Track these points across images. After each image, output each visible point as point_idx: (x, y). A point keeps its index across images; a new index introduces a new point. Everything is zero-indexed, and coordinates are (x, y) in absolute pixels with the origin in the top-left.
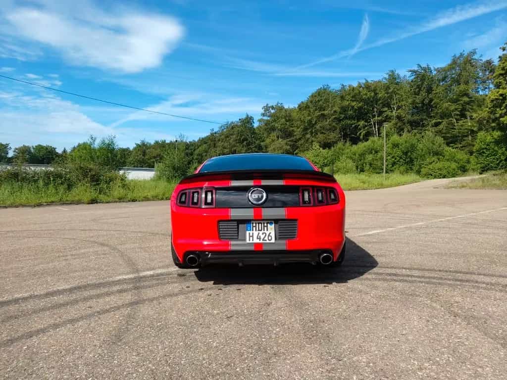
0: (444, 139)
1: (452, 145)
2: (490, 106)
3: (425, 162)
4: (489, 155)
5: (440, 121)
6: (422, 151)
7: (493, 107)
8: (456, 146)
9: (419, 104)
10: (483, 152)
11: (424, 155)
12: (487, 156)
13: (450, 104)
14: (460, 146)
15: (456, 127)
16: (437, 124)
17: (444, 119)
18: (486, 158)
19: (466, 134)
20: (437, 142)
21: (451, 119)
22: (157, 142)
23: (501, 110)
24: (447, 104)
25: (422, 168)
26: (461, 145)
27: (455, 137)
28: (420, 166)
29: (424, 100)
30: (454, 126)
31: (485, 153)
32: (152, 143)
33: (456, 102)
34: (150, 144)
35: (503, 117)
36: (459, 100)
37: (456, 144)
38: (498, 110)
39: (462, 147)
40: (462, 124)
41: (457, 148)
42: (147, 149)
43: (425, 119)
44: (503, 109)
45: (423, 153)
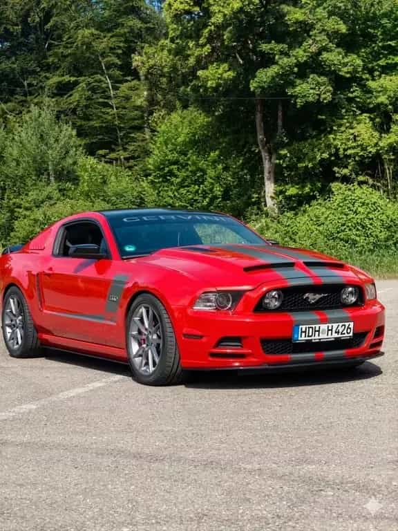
0: (79, 135)
1: (101, 152)
2: (171, 34)
3: (24, 201)
4: (184, 180)
5: (73, 79)
6: (18, 165)
7: (181, 36)
8: (113, 155)
9: (17, 25)
10: (171, 173)
11: (22, 177)
12: (181, 185)
13: (96, 32)
14: (123, 155)
15: (113, 102)
16: (63, 90)
17: (81, 75)
18: (177, 190)
19: (136, 123)
20: (57, 140)
21: (98, 77)
23: (197, 45)
24: (87, 32)
25: (17, 218)
26: (126, 155)
27: (110, 129)
28: (12, 212)
29: (27, 15)
30: (109, 97)
31: (176, 177)
33: (109, 30)
35: (205, 68)
36: (117, 25)
37: (113, 151)
38: (191, 44)
39: (127, 159)
40: (128, 92)
41: (116, 159)
43: (34, 72)
44: (203, 46)
45: (20, 172)
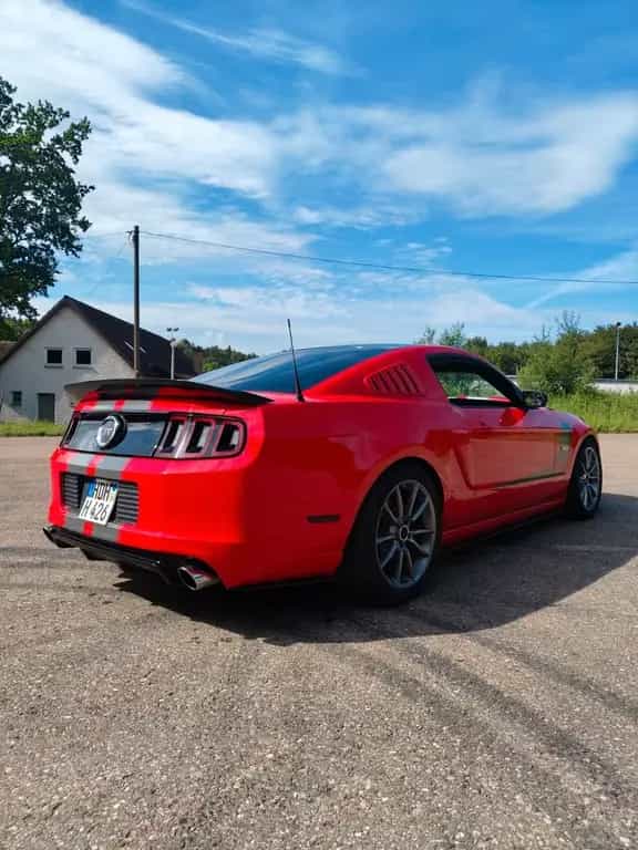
22: (600, 330)
32: (591, 329)
34: (587, 333)
42: (580, 341)
